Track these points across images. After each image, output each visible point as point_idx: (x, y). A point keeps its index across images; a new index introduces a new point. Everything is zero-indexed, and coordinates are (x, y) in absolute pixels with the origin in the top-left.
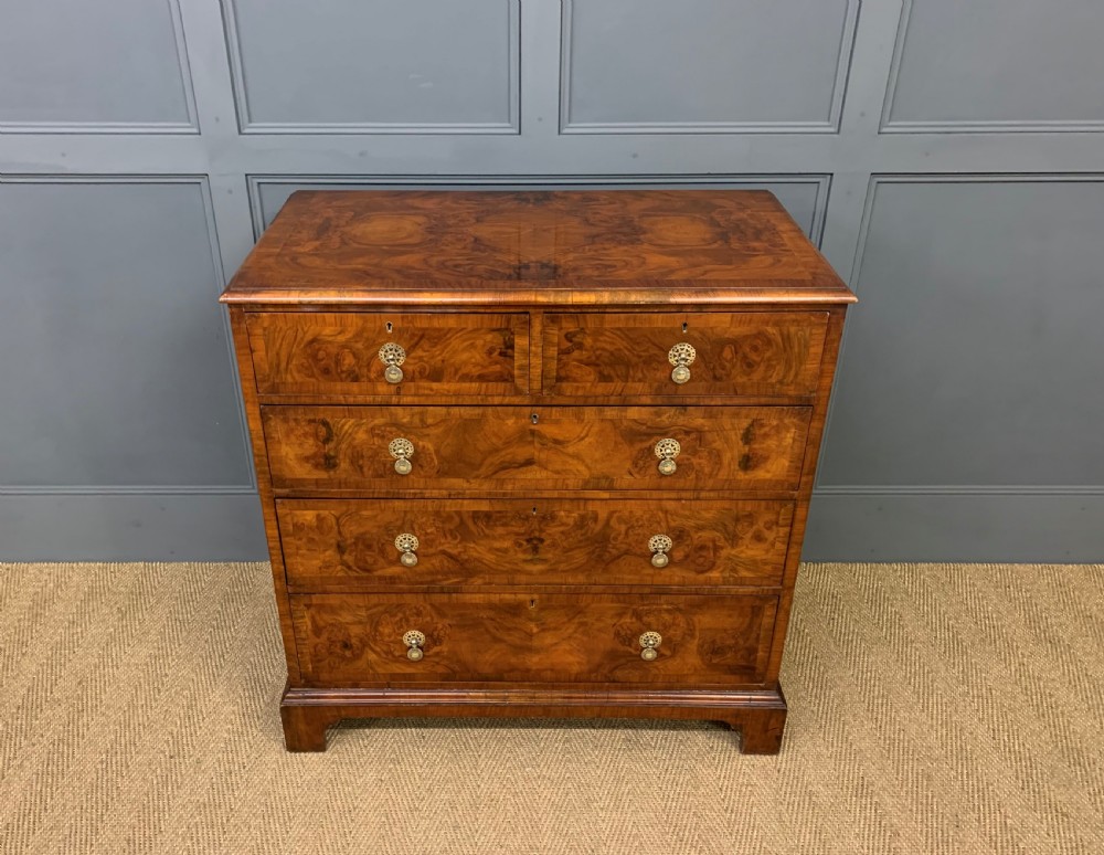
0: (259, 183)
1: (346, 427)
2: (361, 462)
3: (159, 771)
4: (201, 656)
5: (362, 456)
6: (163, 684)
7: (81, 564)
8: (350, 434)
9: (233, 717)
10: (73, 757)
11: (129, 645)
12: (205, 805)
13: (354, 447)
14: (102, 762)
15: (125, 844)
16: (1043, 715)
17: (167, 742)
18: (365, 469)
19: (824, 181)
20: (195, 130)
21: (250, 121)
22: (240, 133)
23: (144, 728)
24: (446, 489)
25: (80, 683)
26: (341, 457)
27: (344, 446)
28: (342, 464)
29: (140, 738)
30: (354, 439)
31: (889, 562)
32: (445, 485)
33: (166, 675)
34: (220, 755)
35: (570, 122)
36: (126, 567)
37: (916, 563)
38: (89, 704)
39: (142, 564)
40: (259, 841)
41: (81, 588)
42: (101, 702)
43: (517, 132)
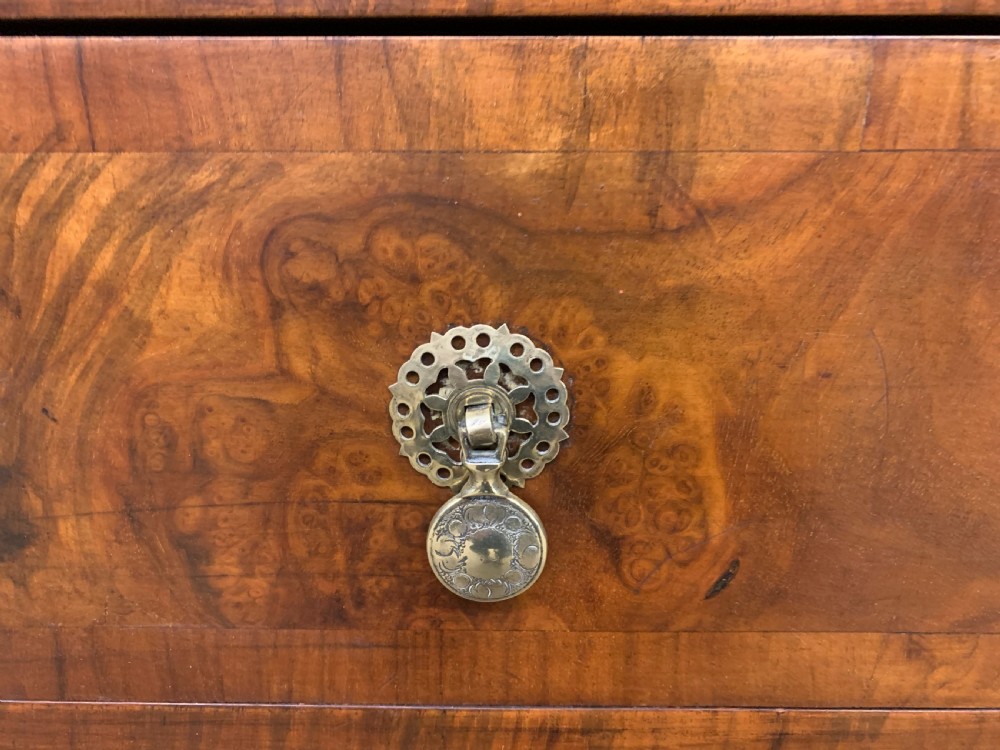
1: (73, 234)
2: (191, 515)
5: (203, 469)
8: (108, 292)
13: (142, 398)
18: (226, 566)
24: (758, 704)
26: (56, 471)
27: (68, 388)
28: (66, 530)
30: (137, 329)
32: (756, 678)
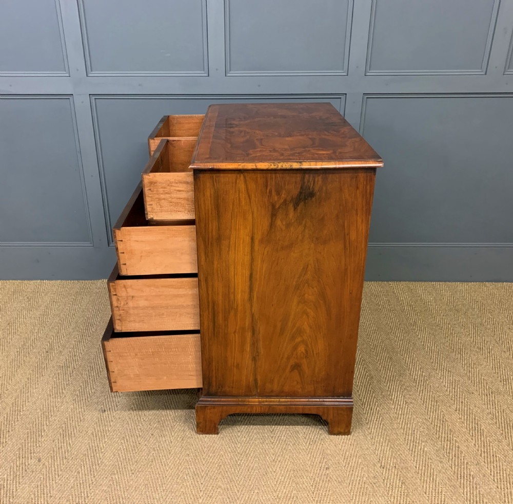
0: (95, 99)
3: (43, 355)
4: (64, 315)
6: (46, 325)
7: (11, 281)
9: (77, 336)
10: (5, 350)
11: (31, 311)
12: (63, 367)
14: (17, 352)
15: (26, 380)
16: (448, 337)
17: (47, 345)
19: (343, 97)
20: (68, 75)
21: (92, 71)
22: (87, 76)
23: (37, 340)
25: (9, 324)
29: (35, 343)
31: (388, 281)
33: (48, 321)
34: (71, 350)
35: (230, 71)
36: (32, 282)
37: (400, 281)
38: (12, 331)
39: (39, 281)
40: (86, 379)
41: (10, 290)
42: (18, 331)
43: (207, 75)
